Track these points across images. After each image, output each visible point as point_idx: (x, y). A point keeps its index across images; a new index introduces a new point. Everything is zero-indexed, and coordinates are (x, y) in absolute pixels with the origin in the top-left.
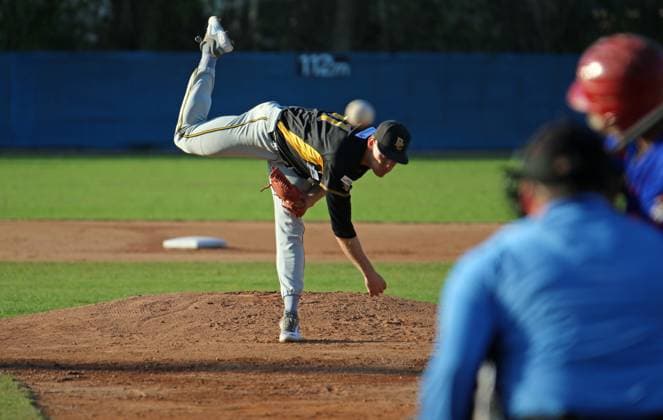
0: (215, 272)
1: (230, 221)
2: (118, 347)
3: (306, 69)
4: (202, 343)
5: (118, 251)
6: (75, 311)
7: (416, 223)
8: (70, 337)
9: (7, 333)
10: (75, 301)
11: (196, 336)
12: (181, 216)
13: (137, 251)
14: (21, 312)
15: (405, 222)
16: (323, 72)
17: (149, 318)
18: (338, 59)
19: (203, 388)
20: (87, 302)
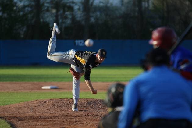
0: (55, 94)
3: (77, 44)
6: (20, 104)
9: (3, 109)
14: (6, 104)
16: (81, 45)
17: (40, 105)
19: (54, 122)
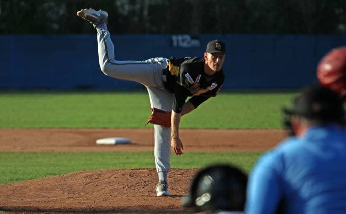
0: (125, 157)
1: (133, 128)
2: (72, 199)
3: (175, 44)
4: (119, 197)
5: (71, 146)
6: (48, 179)
7: (237, 129)
8: (45, 194)
9: (11, 192)
10: (48, 174)
11: (116, 193)
12: (106, 126)
13: (82, 146)
14: (18, 180)
15: (231, 129)
16: (185, 45)
17: (89, 183)
18: (193, 38)
20: (55, 174)
